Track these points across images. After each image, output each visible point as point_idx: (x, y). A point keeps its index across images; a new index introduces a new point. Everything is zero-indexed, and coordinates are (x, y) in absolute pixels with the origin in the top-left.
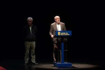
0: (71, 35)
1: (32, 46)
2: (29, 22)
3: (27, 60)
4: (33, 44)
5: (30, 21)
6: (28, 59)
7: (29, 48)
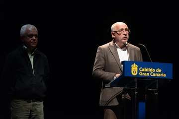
0: (171, 77)
4: (38, 109)
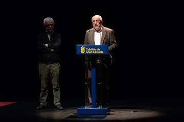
1: (51, 72)
2: (50, 27)
3: (44, 100)
5: (51, 25)
6: (45, 98)
7: (47, 76)
